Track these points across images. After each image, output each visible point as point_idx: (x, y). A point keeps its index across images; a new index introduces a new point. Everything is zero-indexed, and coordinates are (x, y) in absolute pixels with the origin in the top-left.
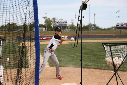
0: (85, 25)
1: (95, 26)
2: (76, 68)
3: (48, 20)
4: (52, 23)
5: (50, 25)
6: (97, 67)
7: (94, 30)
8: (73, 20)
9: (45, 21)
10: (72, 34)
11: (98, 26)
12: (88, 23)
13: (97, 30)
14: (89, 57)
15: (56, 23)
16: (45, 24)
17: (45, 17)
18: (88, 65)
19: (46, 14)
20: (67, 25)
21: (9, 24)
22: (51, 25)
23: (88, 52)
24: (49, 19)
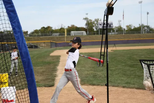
0: (136, 27)
1: (148, 28)
2: (114, 87)
3: (90, 22)
4: (94, 25)
5: (92, 28)
6: (141, 87)
7: (148, 32)
8: (121, 21)
9: (86, 23)
10: (119, 39)
11: (152, 28)
12: (139, 25)
13: (150, 33)
14: (134, 70)
15: (99, 26)
16: (86, 26)
17: (86, 19)
18: (130, 83)
19: (87, 14)
20: (113, 28)
21: (44, 27)
22: (94, 28)
23: (135, 64)
24: (91, 20)
